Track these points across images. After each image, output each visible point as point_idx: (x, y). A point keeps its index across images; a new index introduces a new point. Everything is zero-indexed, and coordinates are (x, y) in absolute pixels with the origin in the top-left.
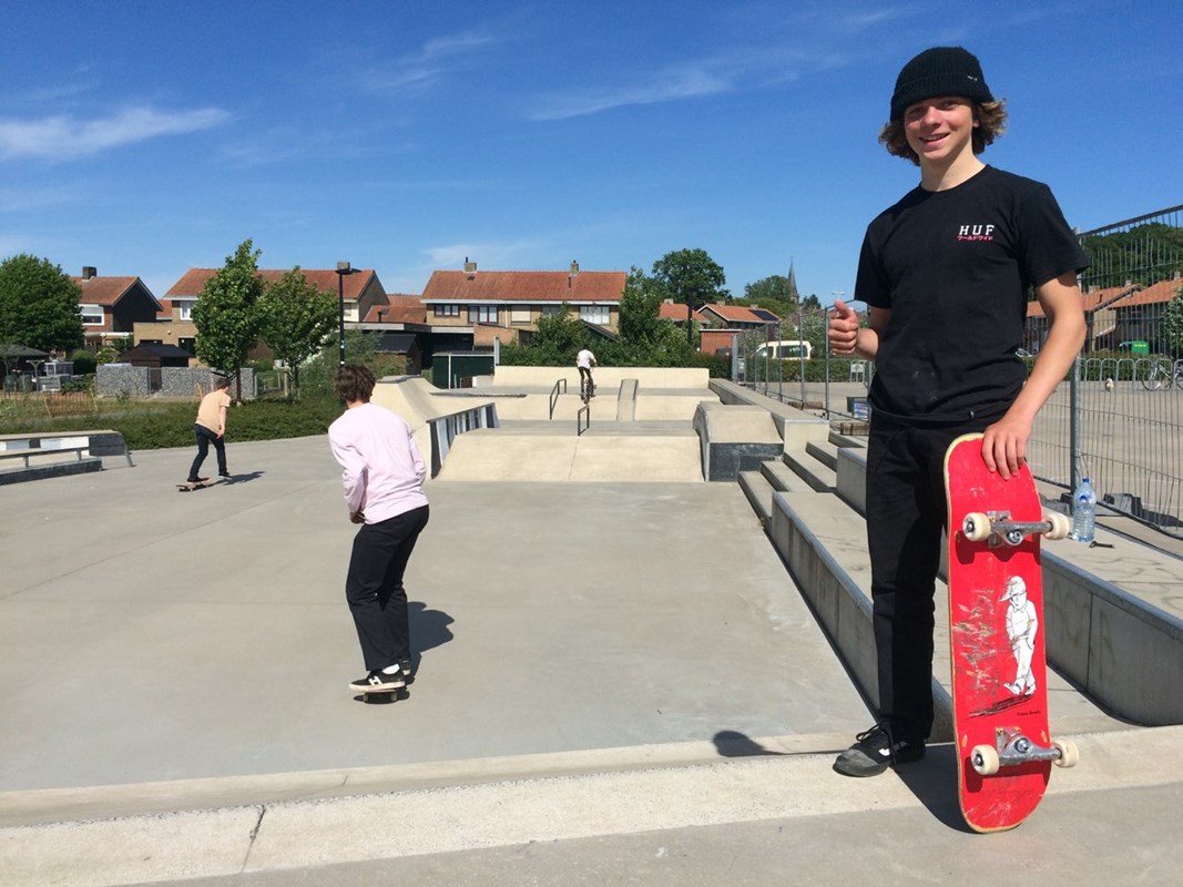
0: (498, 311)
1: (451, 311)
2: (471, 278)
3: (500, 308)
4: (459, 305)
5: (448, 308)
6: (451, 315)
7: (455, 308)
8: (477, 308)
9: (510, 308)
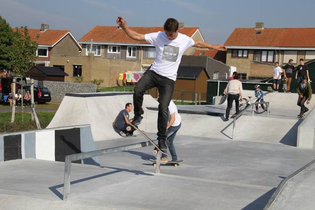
0: (274, 54)
1: (243, 54)
2: (259, 33)
3: (275, 52)
4: (248, 50)
5: (240, 52)
6: (242, 57)
7: (246, 52)
8: (260, 52)
9: (283, 52)
